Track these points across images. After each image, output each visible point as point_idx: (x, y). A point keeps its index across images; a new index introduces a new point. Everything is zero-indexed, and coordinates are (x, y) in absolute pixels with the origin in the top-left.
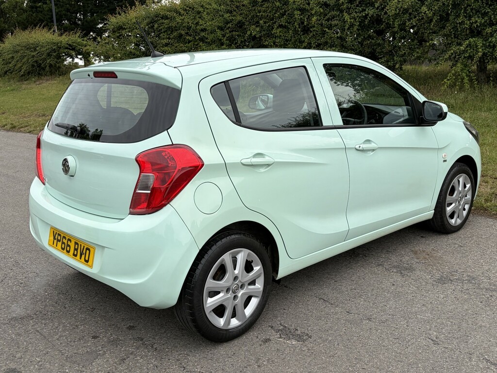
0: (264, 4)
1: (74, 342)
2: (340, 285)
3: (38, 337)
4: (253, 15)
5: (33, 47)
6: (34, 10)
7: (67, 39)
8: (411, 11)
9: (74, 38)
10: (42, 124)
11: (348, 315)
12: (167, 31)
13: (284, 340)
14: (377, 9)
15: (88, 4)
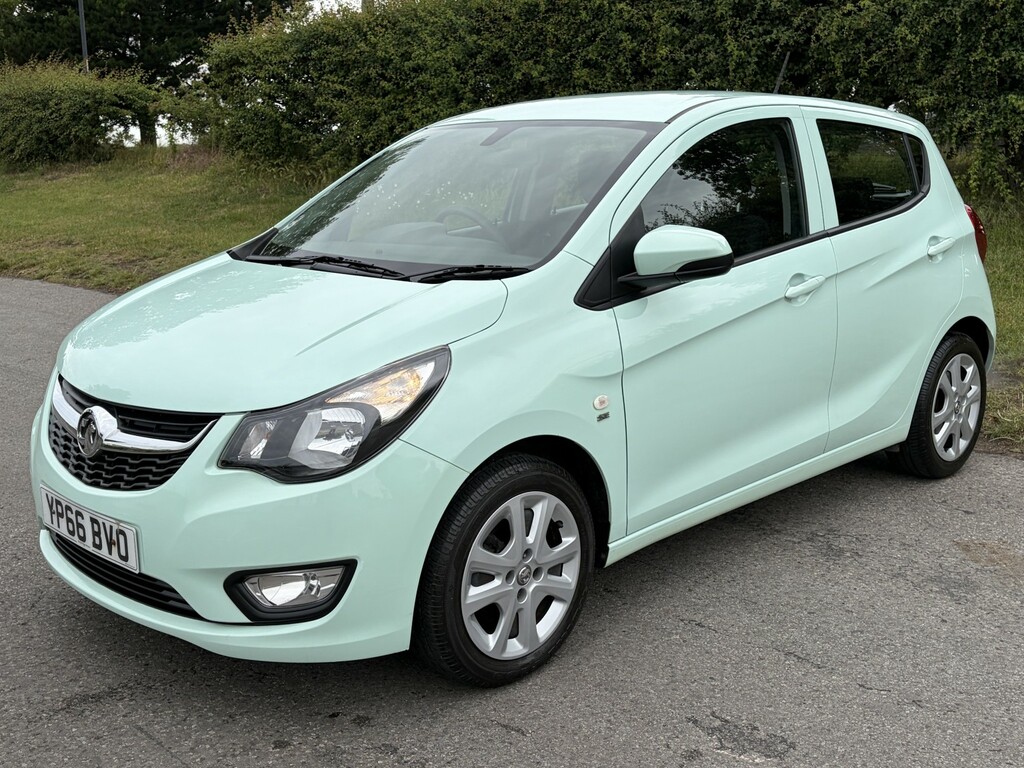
0: (550, 17)
1: (234, 756)
2: (824, 622)
3: (143, 743)
4: (527, 40)
5: (42, 101)
6: (38, 24)
7: (115, 85)
8: (869, 35)
9: (128, 83)
10: (68, 262)
11: (864, 692)
12: (335, 70)
13: (732, 753)
14: (796, 30)
15: (153, 16)
